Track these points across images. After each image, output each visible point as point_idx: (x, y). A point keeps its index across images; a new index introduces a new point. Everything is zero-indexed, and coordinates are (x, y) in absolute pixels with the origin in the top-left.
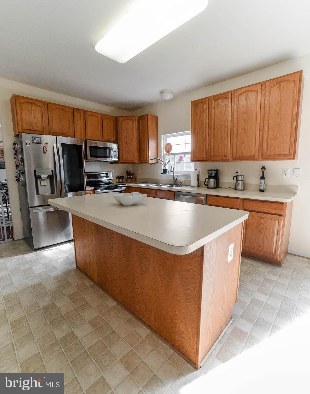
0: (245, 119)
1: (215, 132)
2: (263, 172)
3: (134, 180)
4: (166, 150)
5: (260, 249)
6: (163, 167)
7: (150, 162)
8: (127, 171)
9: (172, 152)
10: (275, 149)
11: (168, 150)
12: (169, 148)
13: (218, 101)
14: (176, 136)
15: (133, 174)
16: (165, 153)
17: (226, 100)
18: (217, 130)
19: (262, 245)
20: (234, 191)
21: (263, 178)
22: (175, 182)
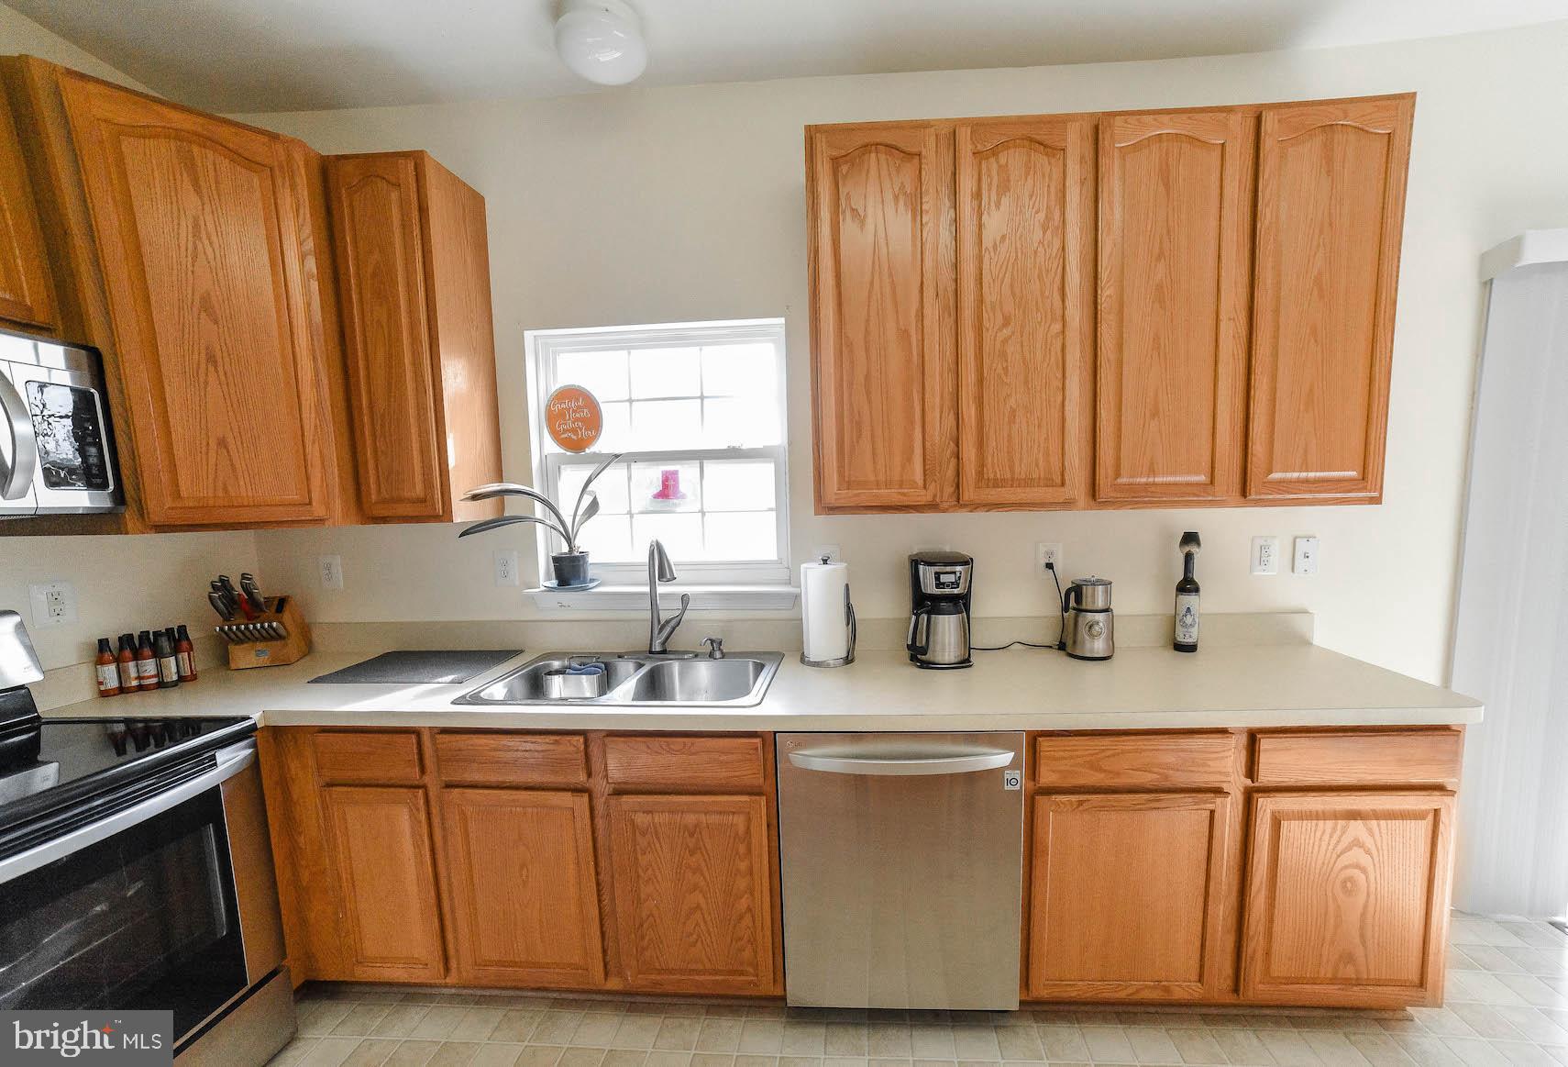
0: (1160, 287)
1: (987, 337)
2: (1189, 558)
3: (293, 646)
4: (556, 435)
5: (1350, 972)
6: (546, 546)
7: (464, 512)
8: (223, 585)
9: (602, 446)
10: (1306, 451)
11: (574, 431)
12: (577, 420)
13: (1003, 161)
14: (627, 345)
15: (281, 604)
16: (552, 447)
17: (1053, 161)
18: (1000, 329)
19: (1359, 952)
20: (1059, 661)
21: (1188, 586)
22: (663, 643)
